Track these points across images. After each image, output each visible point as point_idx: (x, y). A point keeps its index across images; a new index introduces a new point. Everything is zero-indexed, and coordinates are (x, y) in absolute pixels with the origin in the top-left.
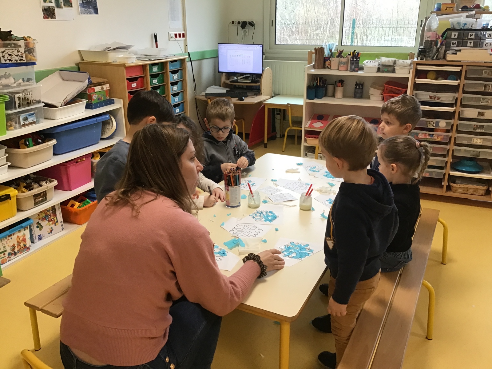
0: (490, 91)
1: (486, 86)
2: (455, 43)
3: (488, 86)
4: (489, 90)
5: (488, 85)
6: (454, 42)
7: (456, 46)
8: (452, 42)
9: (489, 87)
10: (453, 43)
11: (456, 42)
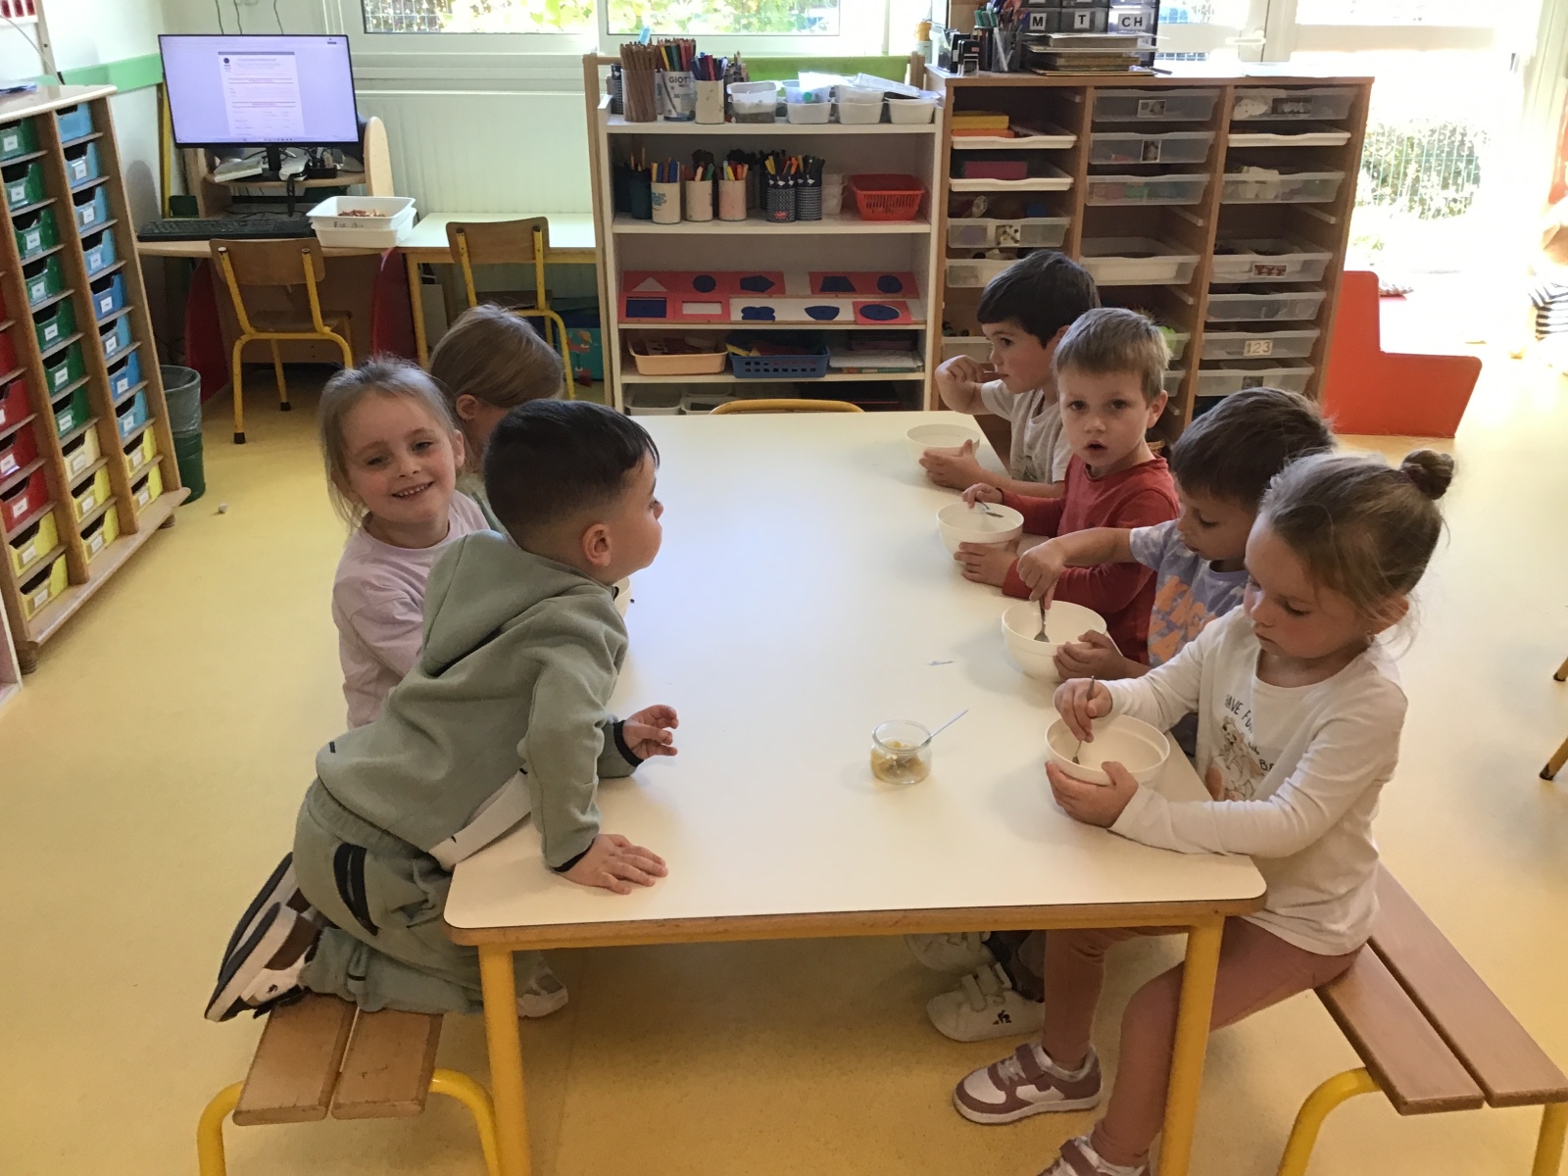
0: (1158, 161)
1: (1147, 145)
2: (1041, 18)
3: (1152, 149)
4: (1156, 159)
5: (1153, 143)
6: (1038, 16)
7: (1043, 28)
8: (1032, 15)
9: (1157, 148)
10: (1035, 18)
11: (1044, 15)
